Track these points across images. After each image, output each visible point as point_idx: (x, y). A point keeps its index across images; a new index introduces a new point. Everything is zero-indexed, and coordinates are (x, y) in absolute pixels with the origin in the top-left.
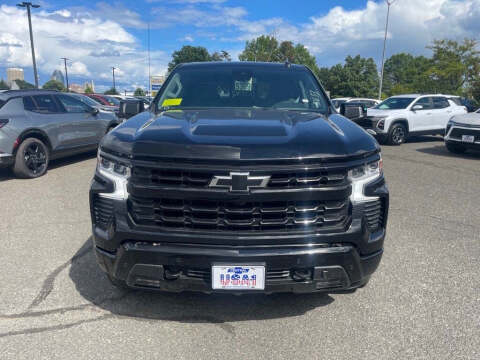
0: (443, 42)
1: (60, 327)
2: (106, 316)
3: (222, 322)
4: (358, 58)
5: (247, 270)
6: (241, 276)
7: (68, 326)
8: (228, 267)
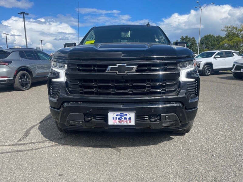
0: (230, 27)
1: (32, 150)
2: (56, 145)
3: (115, 147)
4: (187, 37)
5: (126, 115)
6: (123, 118)
7: (36, 149)
8: (116, 113)
